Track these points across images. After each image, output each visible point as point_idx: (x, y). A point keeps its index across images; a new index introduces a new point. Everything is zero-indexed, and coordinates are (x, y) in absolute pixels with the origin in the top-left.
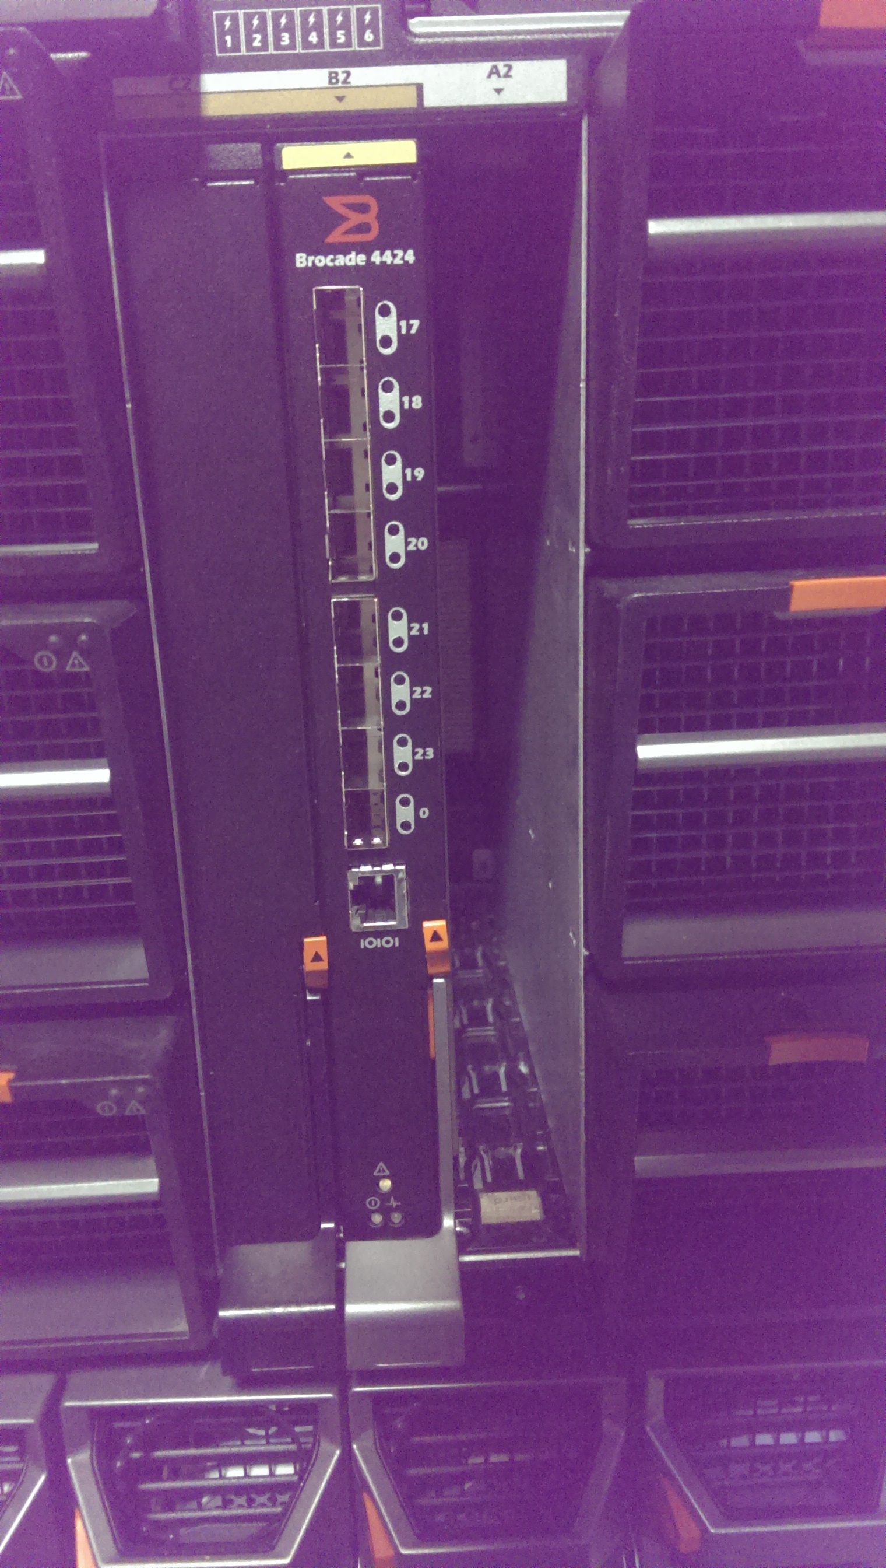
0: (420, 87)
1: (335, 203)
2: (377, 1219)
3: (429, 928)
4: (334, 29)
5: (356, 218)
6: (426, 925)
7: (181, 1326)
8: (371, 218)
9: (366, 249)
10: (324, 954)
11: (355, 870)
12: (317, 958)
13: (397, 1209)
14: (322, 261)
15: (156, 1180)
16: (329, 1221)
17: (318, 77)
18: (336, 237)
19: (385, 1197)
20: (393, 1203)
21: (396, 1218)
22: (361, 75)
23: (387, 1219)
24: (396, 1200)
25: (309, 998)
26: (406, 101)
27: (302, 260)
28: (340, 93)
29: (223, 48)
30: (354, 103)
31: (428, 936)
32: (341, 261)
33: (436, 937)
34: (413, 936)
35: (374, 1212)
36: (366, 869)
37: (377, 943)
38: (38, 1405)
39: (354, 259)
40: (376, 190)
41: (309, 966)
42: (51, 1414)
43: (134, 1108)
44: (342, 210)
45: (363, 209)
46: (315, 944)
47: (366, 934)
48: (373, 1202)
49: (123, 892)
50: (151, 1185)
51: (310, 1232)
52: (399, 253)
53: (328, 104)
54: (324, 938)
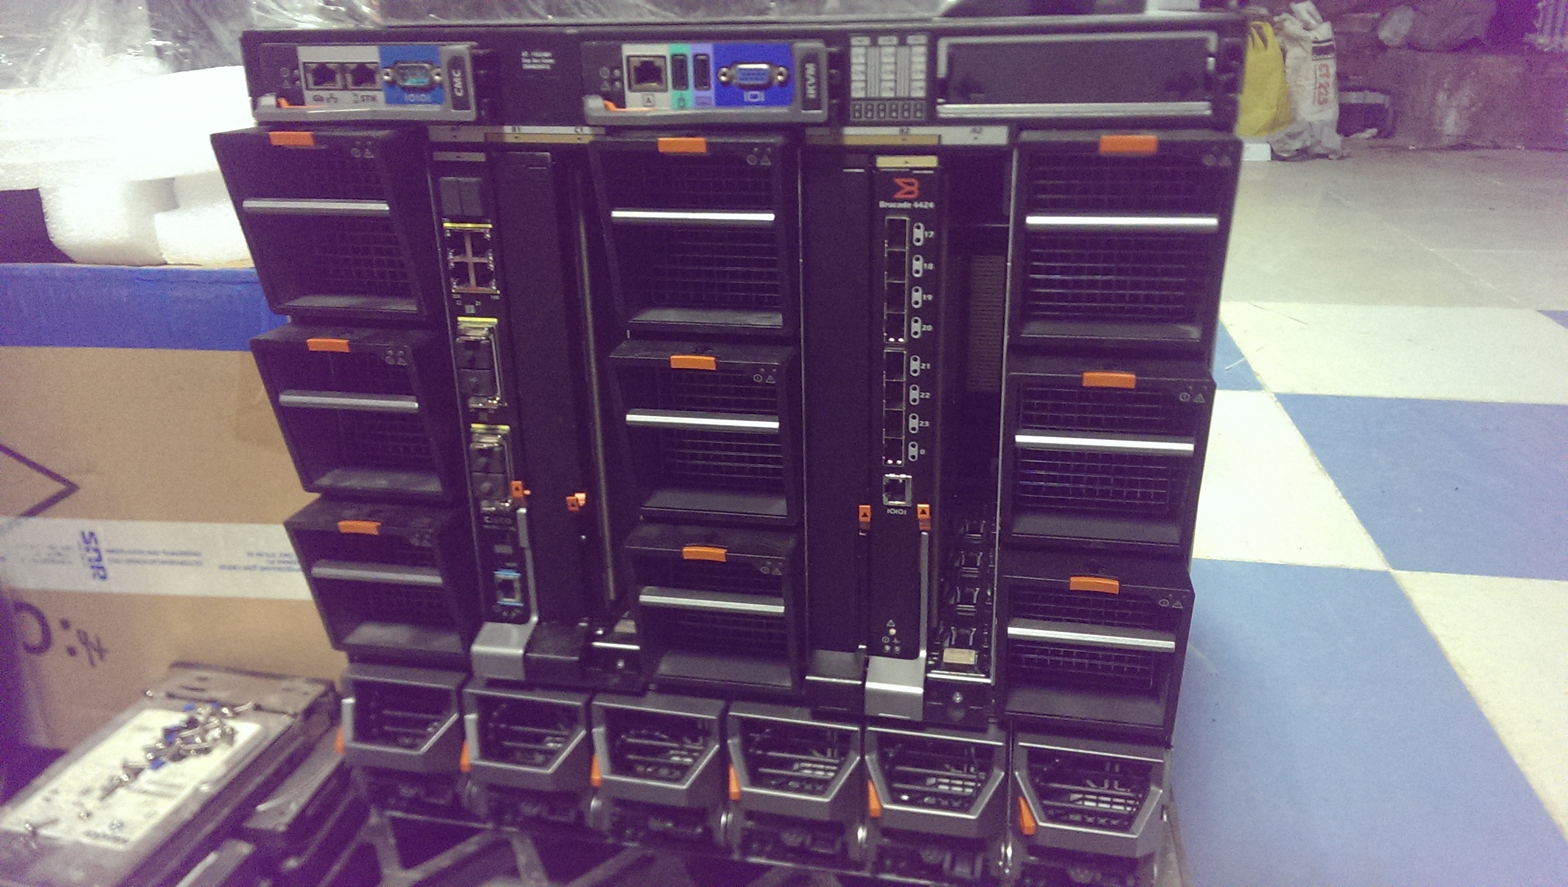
0: (940, 137)
1: (899, 181)
2: (888, 648)
3: (921, 508)
4: (904, 110)
5: (909, 188)
6: (920, 506)
7: (788, 684)
8: (915, 188)
9: (911, 201)
10: (869, 514)
11: (887, 475)
12: (865, 515)
13: (897, 645)
14: (892, 205)
15: (783, 608)
16: (863, 644)
17: (895, 130)
18: (899, 195)
19: (892, 637)
20: (896, 641)
21: (897, 649)
22: (914, 130)
23: (892, 649)
24: (898, 640)
25: (861, 534)
26: (934, 142)
27: (882, 204)
28: (905, 137)
29: (855, 117)
30: (911, 141)
31: (919, 511)
32: (900, 205)
33: (923, 512)
34: (912, 510)
35: (886, 644)
36: (892, 476)
37: (896, 511)
38: (718, 711)
39: (906, 205)
40: (917, 176)
41: (862, 519)
42: (723, 716)
43: (777, 572)
44: (903, 185)
45: (911, 184)
46: (865, 508)
47: (890, 507)
48: (885, 639)
49: (776, 472)
50: (781, 609)
51: (854, 649)
52: (927, 203)
53: (899, 142)
54: (869, 506)
